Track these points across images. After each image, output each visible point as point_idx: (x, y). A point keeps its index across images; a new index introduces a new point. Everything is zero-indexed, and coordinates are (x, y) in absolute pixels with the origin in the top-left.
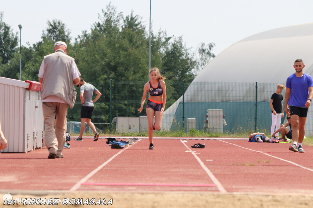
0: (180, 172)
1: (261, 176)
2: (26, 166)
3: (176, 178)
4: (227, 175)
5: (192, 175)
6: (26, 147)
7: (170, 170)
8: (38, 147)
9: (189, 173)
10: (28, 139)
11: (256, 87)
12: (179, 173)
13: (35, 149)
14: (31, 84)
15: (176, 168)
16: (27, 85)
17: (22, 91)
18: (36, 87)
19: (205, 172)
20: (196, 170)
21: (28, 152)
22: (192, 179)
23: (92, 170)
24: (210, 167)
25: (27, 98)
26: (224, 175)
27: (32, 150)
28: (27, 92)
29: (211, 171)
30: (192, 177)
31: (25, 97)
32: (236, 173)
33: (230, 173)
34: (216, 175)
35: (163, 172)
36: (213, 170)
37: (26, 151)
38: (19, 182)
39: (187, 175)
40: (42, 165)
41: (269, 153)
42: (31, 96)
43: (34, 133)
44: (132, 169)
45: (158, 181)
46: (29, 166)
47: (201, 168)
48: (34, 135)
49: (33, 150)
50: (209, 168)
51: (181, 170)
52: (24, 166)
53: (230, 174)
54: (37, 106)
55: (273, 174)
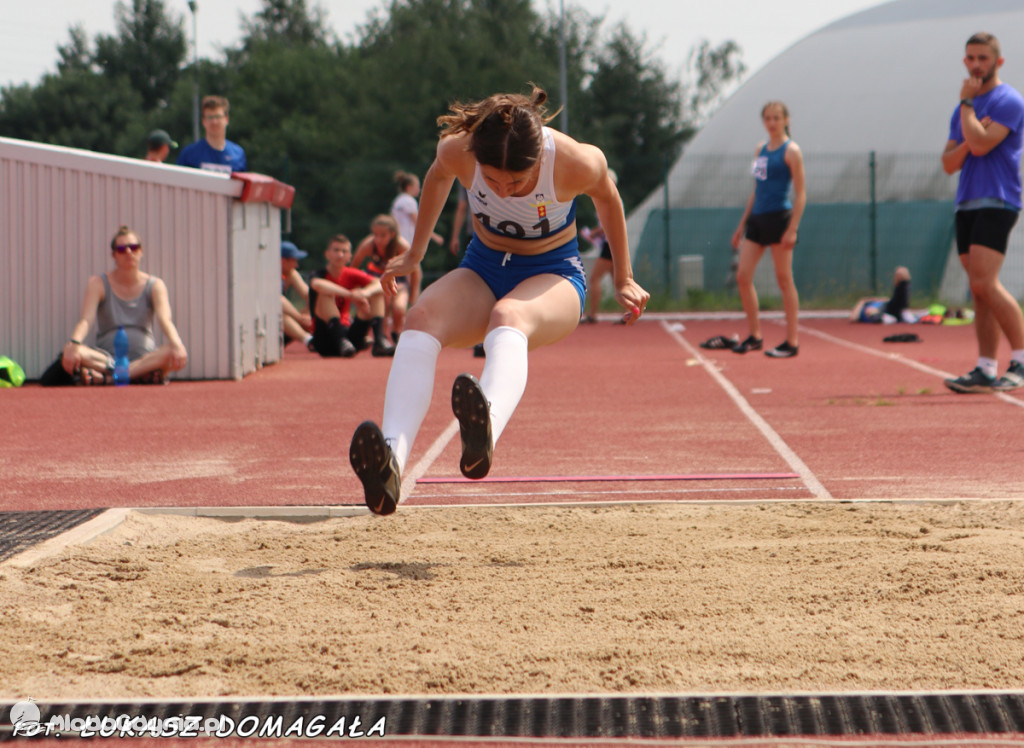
0: (687, 432)
1: (916, 438)
2: (248, 423)
3: (681, 454)
4: (822, 439)
5: (721, 443)
6: (237, 364)
7: (658, 428)
8: (270, 359)
9: (712, 437)
10: (242, 341)
11: (872, 165)
12: (685, 438)
13: (261, 366)
14: (247, 184)
15: (671, 419)
16: (235, 188)
17: (222, 206)
18: (258, 192)
19: (756, 430)
20: (731, 423)
21: (244, 376)
22: (726, 454)
23: (438, 434)
24: (767, 413)
25: (237, 222)
26: (813, 438)
27: (254, 370)
28: (237, 209)
29: (775, 428)
30: (724, 448)
31: (230, 222)
32: (845, 431)
33: (827, 432)
34: (789, 440)
35: (637, 435)
36: (777, 423)
37: (238, 375)
38: (242, 479)
39: (710, 444)
40: (291, 420)
41: (923, 361)
42: (248, 218)
43: (257, 321)
44: (548, 425)
45: (630, 465)
46: (256, 422)
47: (742, 418)
48: (256, 327)
49: (257, 369)
50: (766, 418)
51: (689, 427)
52: (243, 424)
53: (830, 437)
54: (263, 243)
55: (948, 433)
